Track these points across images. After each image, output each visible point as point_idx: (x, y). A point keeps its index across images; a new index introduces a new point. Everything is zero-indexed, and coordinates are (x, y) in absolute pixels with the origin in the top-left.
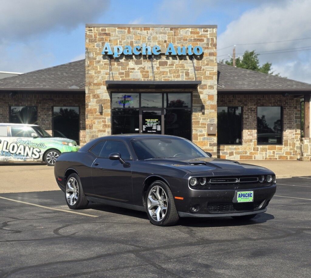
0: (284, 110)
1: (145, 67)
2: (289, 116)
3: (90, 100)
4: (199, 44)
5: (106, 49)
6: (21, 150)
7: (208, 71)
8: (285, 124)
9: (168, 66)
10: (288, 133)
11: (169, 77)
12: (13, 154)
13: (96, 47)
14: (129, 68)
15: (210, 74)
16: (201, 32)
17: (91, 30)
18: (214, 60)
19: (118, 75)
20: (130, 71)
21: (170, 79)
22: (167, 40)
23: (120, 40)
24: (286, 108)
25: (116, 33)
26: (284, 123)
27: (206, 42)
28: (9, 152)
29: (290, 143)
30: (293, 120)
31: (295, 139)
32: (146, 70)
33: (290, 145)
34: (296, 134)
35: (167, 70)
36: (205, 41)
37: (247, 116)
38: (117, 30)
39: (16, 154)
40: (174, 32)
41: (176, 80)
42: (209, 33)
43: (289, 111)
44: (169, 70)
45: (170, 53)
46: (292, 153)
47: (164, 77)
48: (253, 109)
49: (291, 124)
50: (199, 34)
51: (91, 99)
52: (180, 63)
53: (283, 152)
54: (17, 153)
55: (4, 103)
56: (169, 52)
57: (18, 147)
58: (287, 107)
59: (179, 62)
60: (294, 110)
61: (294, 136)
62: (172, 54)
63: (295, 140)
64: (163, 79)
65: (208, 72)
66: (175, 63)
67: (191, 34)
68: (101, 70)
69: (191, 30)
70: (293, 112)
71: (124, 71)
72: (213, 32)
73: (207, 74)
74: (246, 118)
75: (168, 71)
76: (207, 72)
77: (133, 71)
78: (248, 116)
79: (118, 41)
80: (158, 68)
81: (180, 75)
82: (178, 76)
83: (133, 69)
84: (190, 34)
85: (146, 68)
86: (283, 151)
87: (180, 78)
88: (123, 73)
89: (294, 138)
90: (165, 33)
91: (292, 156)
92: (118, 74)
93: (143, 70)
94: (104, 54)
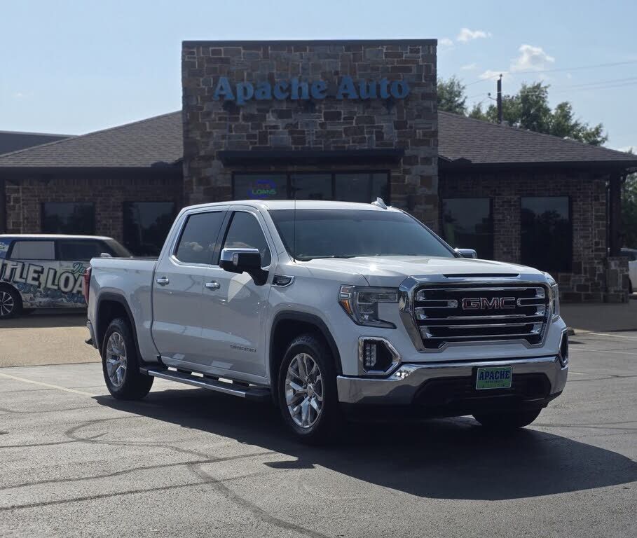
0: (574, 203)
1: (297, 124)
2: (584, 215)
3: (192, 189)
4: (402, 76)
5: (221, 88)
6: (80, 286)
7: (420, 129)
8: (577, 230)
9: (342, 121)
10: (581, 249)
11: (344, 142)
12: (66, 293)
13: (202, 86)
14: (266, 127)
15: (424, 135)
16: (407, 53)
17: (193, 53)
18: (432, 107)
19: (245, 140)
20: (269, 130)
21: (347, 145)
22: (339, 69)
23: (249, 71)
24: (578, 199)
25: (241, 58)
26: (575, 228)
27: (416, 73)
28: (59, 289)
29: (585, 268)
30: (592, 222)
31: (596, 259)
32: (299, 129)
33: (585, 273)
34: (597, 250)
35: (341, 128)
36: (414, 71)
37: (500, 217)
38: (243, 51)
39: (73, 294)
40: (354, 54)
41: (357, 149)
42: (421, 54)
43: (583, 204)
44: (345, 128)
45: (345, 95)
46: (590, 288)
47: (334, 142)
48: (512, 203)
49: (589, 230)
50: (402, 57)
51: (195, 187)
52: (366, 115)
53: (571, 286)
54: (75, 291)
55: (32, 196)
56: (343, 94)
57: (76, 281)
58: (579, 197)
59: (364, 113)
60: (594, 202)
61: (593, 255)
62: (349, 97)
63: (596, 261)
64: (334, 147)
65: (421, 131)
66: (355, 115)
67: (386, 57)
68: (214, 131)
69: (387, 49)
70: (592, 208)
71: (257, 132)
72: (429, 52)
73: (418, 135)
74: (499, 220)
75: (342, 130)
76: (417, 131)
77: (275, 132)
78: (503, 217)
79: (245, 74)
80: (322, 125)
81: (365, 138)
82: (362, 140)
83: (276, 127)
84: (384, 58)
85: (299, 126)
86: (571, 283)
87: (366, 144)
88: (256, 135)
89: (592, 259)
90: (335, 57)
91: (590, 292)
92: (245, 137)
93: (292, 128)
94: (218, 98)
